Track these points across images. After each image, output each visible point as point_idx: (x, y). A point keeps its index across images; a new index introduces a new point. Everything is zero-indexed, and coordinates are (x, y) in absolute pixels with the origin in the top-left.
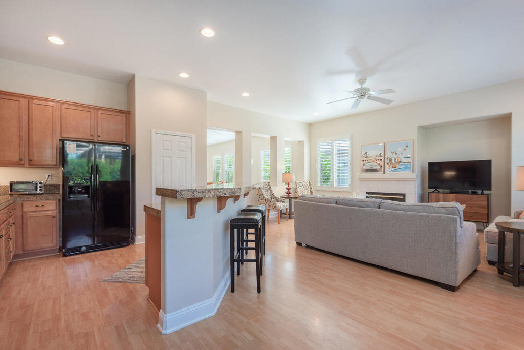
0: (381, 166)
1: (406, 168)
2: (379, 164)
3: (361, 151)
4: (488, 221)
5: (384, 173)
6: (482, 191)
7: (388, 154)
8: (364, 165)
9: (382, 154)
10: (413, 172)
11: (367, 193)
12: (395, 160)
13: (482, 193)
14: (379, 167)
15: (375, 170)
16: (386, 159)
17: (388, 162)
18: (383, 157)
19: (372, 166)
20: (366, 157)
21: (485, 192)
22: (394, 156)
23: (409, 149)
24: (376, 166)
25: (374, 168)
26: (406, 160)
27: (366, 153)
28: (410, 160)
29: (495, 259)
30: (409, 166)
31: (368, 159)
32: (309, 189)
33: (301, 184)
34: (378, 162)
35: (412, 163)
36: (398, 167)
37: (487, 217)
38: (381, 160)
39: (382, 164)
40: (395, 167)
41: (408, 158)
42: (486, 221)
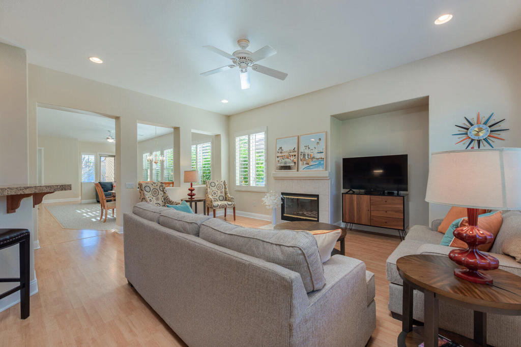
0: (295, 163)
1: (319, 164)
2: (293, 161)
3: (276, 147)
4: (404, 228)
5: (298, 171)
6: (398, 192)
7: (302, 149)
8: (279, 161)
9: (296, 149)
10: (326, 170)
11: (283, 194)
12: (308, 155)
13: (398, 194)
14: (293, 164)
15: (288, 168)
16: (300, 155)
17: (302, 158)
18: (296, 153)
19: (286, 163)
20: (281, 153)
21: (402, 193)
22: (307, 151)
23: (323, 143)
24: (290, 163)
25: (288, 165)
26: (318, 156)
27: (281, 148)
28: (323, 155)
29: (400, 311)
30: (322, 162)
31: (283, 154)
32: (223, 190)
33: (213, 185)
34: (292, 158)
35: (325, 160)
36: (311, 163)
37: (403, 223)
38: (295, 155)
39: (296, 160)
40: (308, 164)
41: (321, 153)
42: (402, 229)
